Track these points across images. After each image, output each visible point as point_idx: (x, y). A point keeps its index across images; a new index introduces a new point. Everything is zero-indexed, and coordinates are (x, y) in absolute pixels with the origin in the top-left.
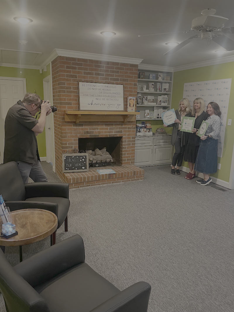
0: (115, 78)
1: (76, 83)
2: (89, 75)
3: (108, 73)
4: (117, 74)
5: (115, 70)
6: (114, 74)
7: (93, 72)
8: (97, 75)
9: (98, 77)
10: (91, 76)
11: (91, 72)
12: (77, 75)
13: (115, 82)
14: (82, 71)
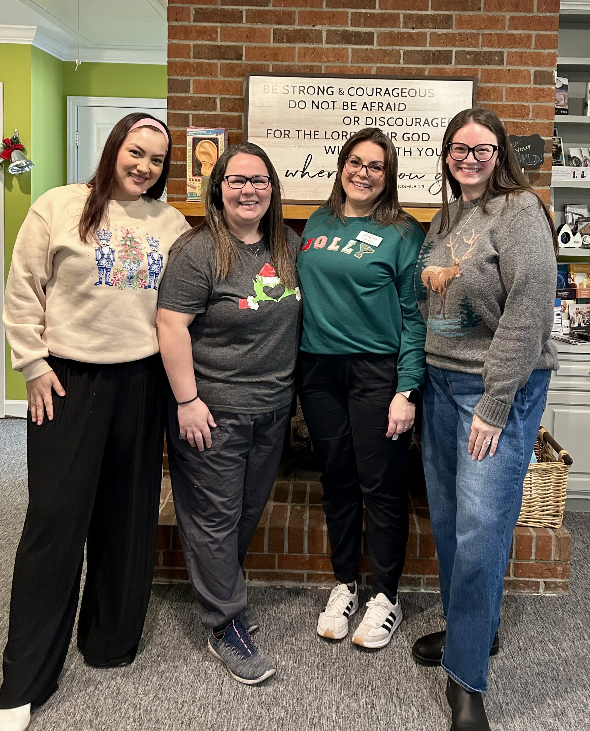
0: (428, 48)
1: (240, 79)
2: (298, 46)
3: (396, 30)
4: (439, 31)
5: (430, 12)
6: (425, 34)
7: (318, 27)
8: (338, 42)
9: (342, 49)
10: (311, 46)
11: (310, 27)
12: (244, 45)
13: (427, 68)
14: (267, 26)
